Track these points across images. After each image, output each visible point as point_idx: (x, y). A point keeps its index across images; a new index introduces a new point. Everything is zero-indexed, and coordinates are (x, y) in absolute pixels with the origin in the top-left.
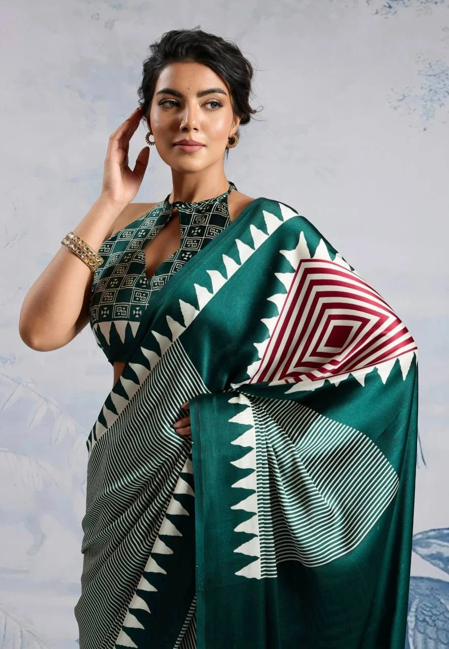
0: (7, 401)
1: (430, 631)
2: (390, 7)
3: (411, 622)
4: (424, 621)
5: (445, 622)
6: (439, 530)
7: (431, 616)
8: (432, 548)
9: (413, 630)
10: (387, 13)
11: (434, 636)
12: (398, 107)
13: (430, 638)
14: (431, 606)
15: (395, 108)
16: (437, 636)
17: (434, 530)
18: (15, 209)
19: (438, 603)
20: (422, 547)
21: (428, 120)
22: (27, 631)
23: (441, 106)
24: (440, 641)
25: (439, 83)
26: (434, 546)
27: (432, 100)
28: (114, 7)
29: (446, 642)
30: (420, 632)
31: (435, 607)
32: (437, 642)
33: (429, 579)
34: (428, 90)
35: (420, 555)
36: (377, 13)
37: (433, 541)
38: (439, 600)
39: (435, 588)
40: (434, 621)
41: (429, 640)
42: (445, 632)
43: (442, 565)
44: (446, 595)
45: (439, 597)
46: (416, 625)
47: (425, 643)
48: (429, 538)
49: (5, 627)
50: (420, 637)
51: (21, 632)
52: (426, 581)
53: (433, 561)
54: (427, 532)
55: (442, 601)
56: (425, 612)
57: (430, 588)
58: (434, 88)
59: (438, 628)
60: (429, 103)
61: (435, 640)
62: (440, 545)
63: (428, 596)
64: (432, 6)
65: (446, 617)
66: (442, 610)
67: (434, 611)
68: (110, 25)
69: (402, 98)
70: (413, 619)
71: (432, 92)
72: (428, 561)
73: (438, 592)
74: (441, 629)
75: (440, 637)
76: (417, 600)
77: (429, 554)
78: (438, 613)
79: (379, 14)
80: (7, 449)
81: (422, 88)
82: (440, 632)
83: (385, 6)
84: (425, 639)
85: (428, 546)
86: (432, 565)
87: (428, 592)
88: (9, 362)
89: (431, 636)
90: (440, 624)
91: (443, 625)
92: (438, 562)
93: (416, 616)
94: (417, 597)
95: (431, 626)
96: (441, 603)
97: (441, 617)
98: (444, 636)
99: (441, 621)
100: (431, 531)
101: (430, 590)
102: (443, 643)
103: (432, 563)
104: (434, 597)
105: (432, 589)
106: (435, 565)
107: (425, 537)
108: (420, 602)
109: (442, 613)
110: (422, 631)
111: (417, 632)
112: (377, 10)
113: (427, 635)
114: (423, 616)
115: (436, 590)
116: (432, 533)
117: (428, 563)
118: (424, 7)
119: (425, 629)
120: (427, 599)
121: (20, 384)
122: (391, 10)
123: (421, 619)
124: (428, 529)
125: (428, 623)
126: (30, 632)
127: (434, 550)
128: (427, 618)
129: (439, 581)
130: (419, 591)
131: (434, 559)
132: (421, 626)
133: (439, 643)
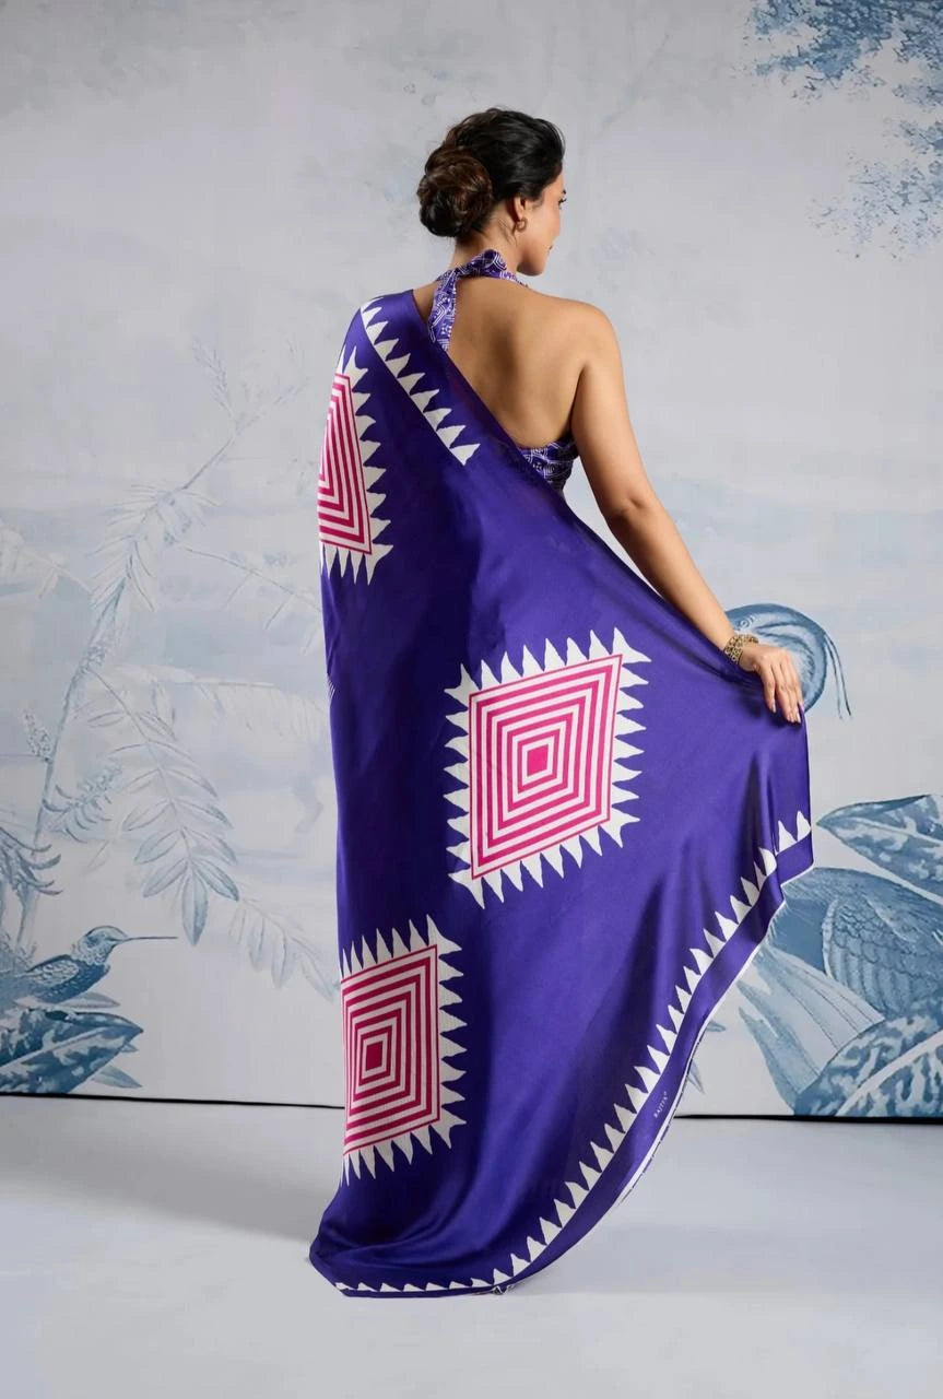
0: (273, 617)
1: (853, 944)
2: (813, 88)
3: (827, 931)
4: (845, 930)
5: (873, 931)
6: (867, 804)
7: (854, 924)
8: (857, 830)
9: (830, 942)
10: (809, 97)
11: (857, 951)
12: (823, 224)
13: (853, 955)
14: (854, 909)
15: (818, 226)
16: (863, 952)
17: (860, 805)
18: (291, 350)
19: (864, 906)
20: (843, 827)
21: (862, 242)
22: (294, 939)
23: (880, 224)
24: (866, 958)
25: (878, 194)
26: (861, 826)
27: (867, 216)
28: (435, 77)
29: (873, 960)
30: (838, 945)
31: (861, 911)
32: (862, 960)
33: (853, 873)
34: (863, 202)
35: (840, 838)
36: (795, 96)
37: (859, 819)
38: (866, 901)
39: (860, 885)
40: (858, 930)
41: (851, 956)
42: (873, 945)
43: (870, 853)
44: (876, 895)
45: (866, 897)
46: (833, 935)
47: (845, 960)
48: (854, 815)
49: (262, 935)
50: (838, 953)
51: (285, 940)
52: (849, 875)
53: (858, 848)
54: (850, 807)
55: (871, 903)
56: (846, 918)
57: (853, 885)
58: (870, 201)
59: (863, 941)
60: (863, 221)
61: (859, 957)
62: (867, 825)
63: (850, 895)
64: (871, 88)
65: (874, 925)
66: (868, 916)
67: (859, 917)
68: (428, 100)
69: (827, 211)
70: (830, 927)
71: (867, 205)
72: (851, 847)
73: (863, 890)
74: (867, 942)
75: (866, 953)
76: (836, 901)
77: (852, 837)
78: (864, 920)
79: (797, 98)
80: (271, 685)
81: (854, 199)
82: (866, 946)
83: (806, 87)
84: (846, 955)
85: (852, 826)
86: (857, 854)
87: (851, 891)
88: (277, 562)
89: (855, 952)
90: (866, 934)
91: (871, 938)
92: (865, 849)
93: (834, 924)
94: (836, 896)
95: (854, 937)
96: (868, 905)
97: (868, 925)
98: (871, 951)
99: (868, 930)
100: (856, 805)
101: (853, 888)
102: (870, 962)
103: (857, 850)
104: (859, 897)
105: (857, 885)
106: (860, 853)
107: (848, 814)
108: (840, 903)
109: (870, 920)
110: (842, 943)
111: (835, 946)
112: (795, 92)
113: (848, 948)
114: (842, 923)
115: (862, 887)
116: (858, 809)
117: (852, 850)
118: (860, 91)
119: (846, 941)
120: (849, 899)
121: (292, 593)
122: (814, 93)
123: (840, 927)
124: (853, 803)
125: (850, 933)
126: (298, 942)
127: (860, 832)
128: (849, 926)
129: (865, 875)
130: (838, 888)
131: (860, 844)
132: (841, 937)
133: (865, 961)
